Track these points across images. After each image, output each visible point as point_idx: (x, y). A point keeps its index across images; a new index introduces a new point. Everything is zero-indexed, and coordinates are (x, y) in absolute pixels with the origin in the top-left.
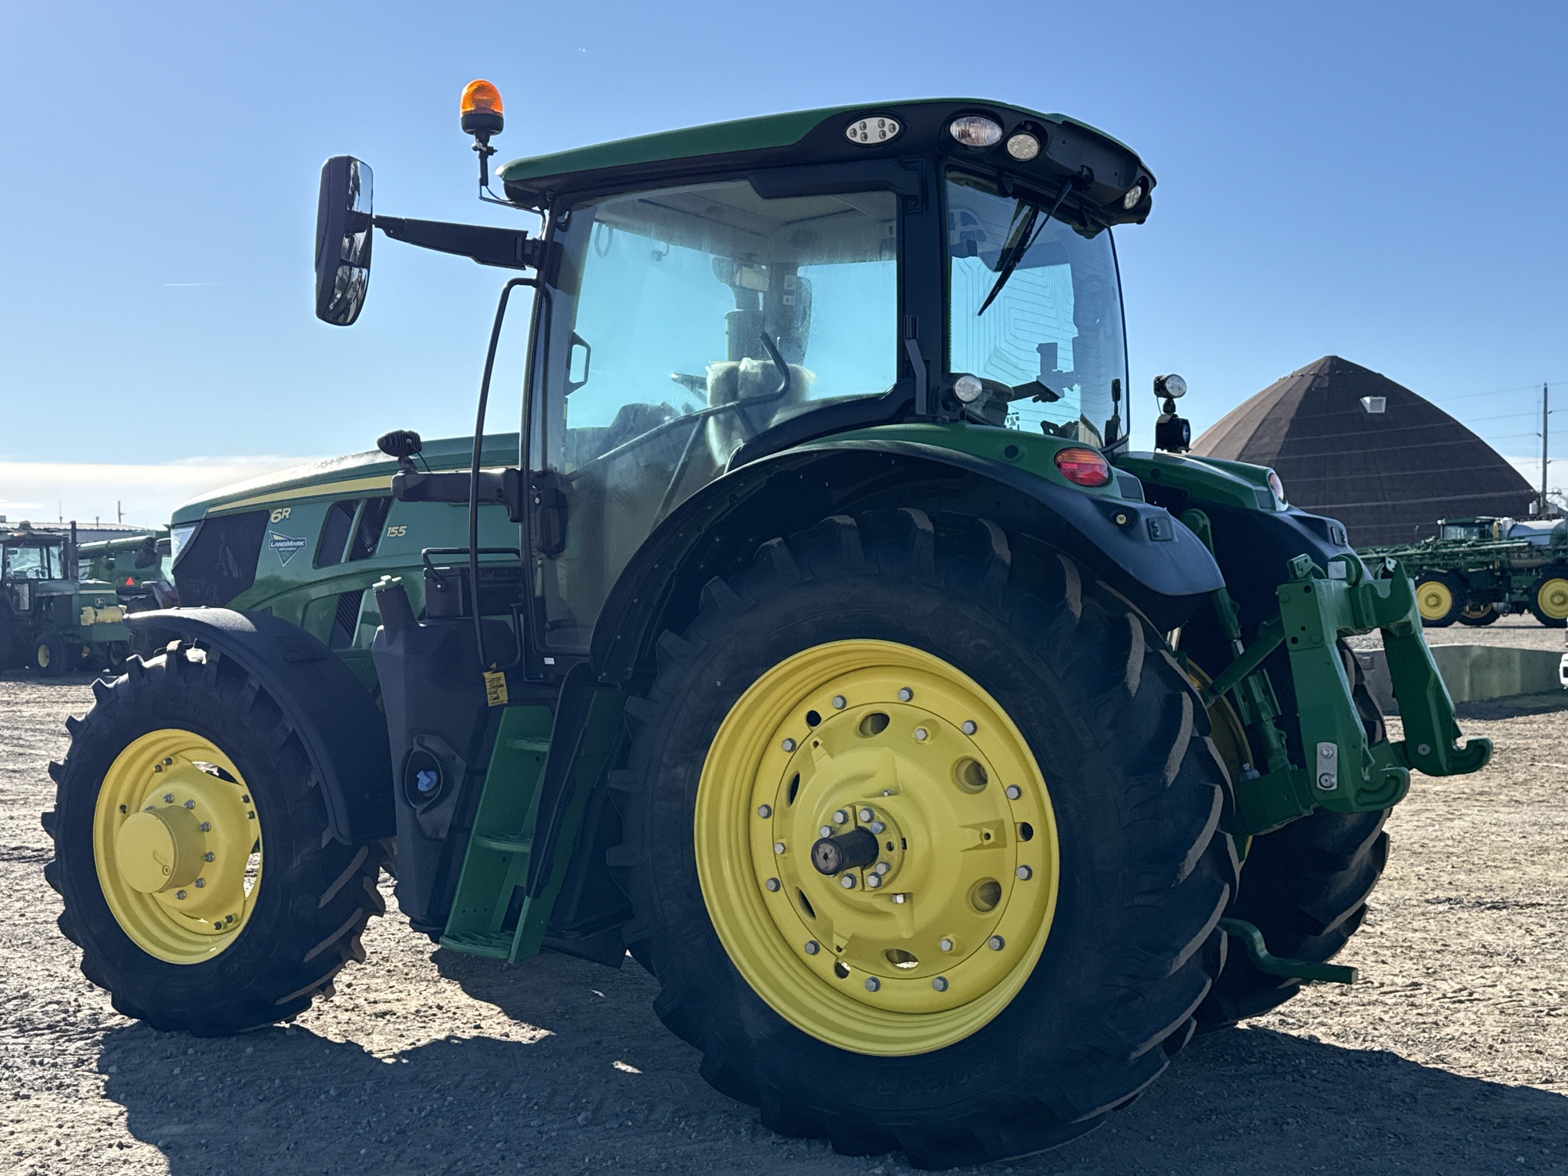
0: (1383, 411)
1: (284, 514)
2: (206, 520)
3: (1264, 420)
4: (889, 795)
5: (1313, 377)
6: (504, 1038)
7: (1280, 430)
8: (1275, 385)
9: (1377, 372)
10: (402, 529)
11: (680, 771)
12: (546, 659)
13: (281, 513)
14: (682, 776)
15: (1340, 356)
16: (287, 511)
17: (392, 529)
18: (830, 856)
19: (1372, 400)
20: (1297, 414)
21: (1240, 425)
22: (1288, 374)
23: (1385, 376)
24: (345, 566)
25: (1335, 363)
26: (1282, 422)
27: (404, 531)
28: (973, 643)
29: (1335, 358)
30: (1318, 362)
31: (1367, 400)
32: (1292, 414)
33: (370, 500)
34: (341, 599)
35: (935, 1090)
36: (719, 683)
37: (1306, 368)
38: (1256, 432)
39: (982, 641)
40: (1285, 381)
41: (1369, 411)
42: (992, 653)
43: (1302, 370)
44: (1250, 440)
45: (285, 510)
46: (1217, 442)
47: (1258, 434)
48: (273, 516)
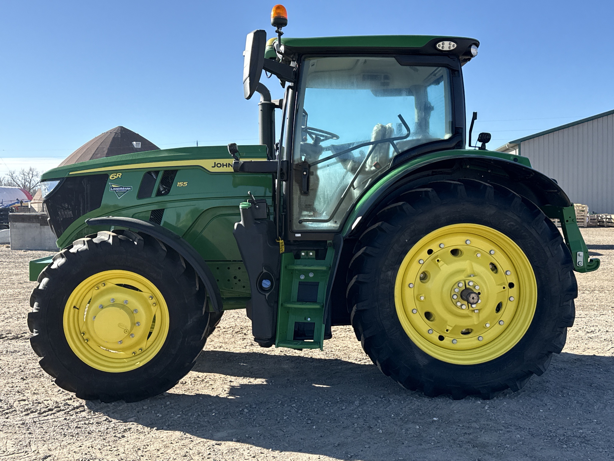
0: (140, 147)
1: (117, 176)
2: (67, 178)
3: (98, 148)
4: (473, 276)
5: (115, 133)
6: (250, 384)
7: (104, 151)
8: (101, 135)
9: (137, 133)
10: (186, 183)
11: (390, 273)
12: (296, 234)
13: (116, 175)
14: (390, 275)
15: (124, 126)
16: (119, 175)
17: (180, 184)
18: (475, 298)
19: (136, 143)
20: (110, 146)
21: (89, 149)
22: (105, 131)
23: (140, 135)
24: (154, 199)
25: (122, 129)
26: (105, 149)
27: (186, 184)
28: (509, 224)
29: (122, 127)
30: (116, 128)
31: (135, 143)
32: (108, 146)
33: (165, 171)
34: (152, 213)
35: (494, 373)
36: (407, 241)
37: (112, 130)
38: (95, 152)
39: (512, 223)
40: (105, 134)
41: (135, 147)
42: (516, 227)
43: (110, 130)
44: (93, 155)
45: (118, 174)
46: (80, 155)
47: (96, 153)
48: (111, 176)
